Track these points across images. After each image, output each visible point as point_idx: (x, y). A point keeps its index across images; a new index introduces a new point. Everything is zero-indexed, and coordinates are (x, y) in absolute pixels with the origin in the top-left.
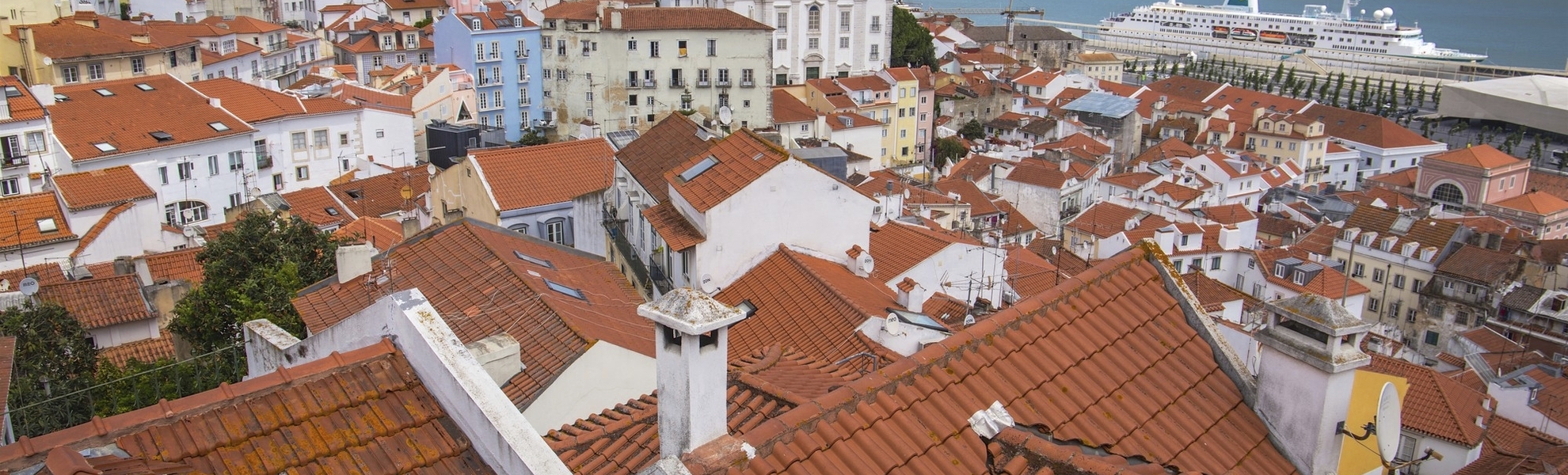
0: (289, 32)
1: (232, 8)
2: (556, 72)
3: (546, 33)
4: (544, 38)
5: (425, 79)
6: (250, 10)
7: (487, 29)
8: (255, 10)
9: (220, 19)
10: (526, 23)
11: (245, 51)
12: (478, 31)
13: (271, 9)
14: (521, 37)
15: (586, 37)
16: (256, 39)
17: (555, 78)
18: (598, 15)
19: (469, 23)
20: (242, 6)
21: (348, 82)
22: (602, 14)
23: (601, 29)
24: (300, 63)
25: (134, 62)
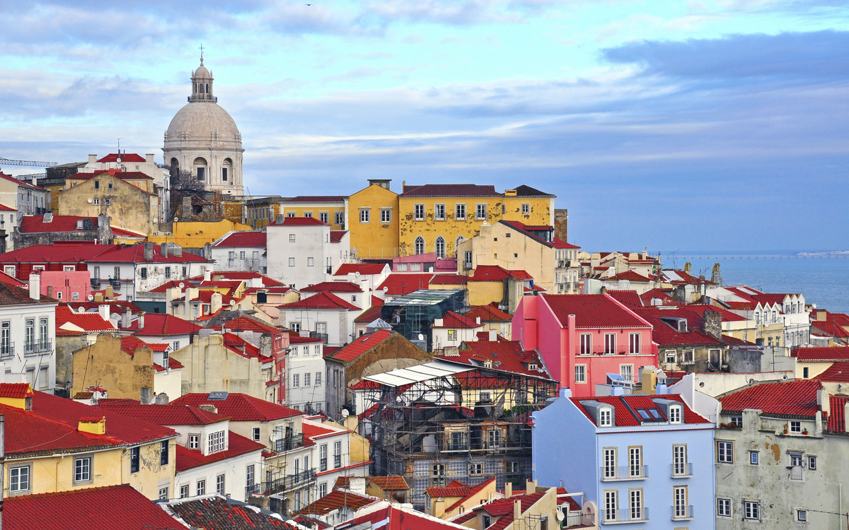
0: (306, 422)
1: (219, 381)
2: (740, 505)
3: (726, 436)
4: (719, 444)
5: (518, 505)
6: (245, 382)
7: (623, 425)
8: (253, 383)
9: (204, 398)
10: (690, 417)
11: (239, 446)
12: (608, 427)
13: (277, 382)
14: (679, 439)
15: (797, 445)
16: (257, 431)
17: (739, 516)
18: (819, 408)
19: (591, 414)
20: (234, 378)
21: (397, 506)
22: (826, 406)
23: (825, 432)
24: (318, 471)
25: (78, 463)
